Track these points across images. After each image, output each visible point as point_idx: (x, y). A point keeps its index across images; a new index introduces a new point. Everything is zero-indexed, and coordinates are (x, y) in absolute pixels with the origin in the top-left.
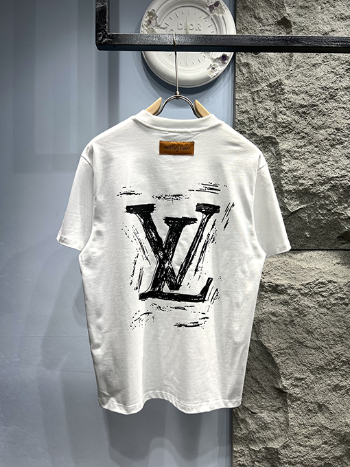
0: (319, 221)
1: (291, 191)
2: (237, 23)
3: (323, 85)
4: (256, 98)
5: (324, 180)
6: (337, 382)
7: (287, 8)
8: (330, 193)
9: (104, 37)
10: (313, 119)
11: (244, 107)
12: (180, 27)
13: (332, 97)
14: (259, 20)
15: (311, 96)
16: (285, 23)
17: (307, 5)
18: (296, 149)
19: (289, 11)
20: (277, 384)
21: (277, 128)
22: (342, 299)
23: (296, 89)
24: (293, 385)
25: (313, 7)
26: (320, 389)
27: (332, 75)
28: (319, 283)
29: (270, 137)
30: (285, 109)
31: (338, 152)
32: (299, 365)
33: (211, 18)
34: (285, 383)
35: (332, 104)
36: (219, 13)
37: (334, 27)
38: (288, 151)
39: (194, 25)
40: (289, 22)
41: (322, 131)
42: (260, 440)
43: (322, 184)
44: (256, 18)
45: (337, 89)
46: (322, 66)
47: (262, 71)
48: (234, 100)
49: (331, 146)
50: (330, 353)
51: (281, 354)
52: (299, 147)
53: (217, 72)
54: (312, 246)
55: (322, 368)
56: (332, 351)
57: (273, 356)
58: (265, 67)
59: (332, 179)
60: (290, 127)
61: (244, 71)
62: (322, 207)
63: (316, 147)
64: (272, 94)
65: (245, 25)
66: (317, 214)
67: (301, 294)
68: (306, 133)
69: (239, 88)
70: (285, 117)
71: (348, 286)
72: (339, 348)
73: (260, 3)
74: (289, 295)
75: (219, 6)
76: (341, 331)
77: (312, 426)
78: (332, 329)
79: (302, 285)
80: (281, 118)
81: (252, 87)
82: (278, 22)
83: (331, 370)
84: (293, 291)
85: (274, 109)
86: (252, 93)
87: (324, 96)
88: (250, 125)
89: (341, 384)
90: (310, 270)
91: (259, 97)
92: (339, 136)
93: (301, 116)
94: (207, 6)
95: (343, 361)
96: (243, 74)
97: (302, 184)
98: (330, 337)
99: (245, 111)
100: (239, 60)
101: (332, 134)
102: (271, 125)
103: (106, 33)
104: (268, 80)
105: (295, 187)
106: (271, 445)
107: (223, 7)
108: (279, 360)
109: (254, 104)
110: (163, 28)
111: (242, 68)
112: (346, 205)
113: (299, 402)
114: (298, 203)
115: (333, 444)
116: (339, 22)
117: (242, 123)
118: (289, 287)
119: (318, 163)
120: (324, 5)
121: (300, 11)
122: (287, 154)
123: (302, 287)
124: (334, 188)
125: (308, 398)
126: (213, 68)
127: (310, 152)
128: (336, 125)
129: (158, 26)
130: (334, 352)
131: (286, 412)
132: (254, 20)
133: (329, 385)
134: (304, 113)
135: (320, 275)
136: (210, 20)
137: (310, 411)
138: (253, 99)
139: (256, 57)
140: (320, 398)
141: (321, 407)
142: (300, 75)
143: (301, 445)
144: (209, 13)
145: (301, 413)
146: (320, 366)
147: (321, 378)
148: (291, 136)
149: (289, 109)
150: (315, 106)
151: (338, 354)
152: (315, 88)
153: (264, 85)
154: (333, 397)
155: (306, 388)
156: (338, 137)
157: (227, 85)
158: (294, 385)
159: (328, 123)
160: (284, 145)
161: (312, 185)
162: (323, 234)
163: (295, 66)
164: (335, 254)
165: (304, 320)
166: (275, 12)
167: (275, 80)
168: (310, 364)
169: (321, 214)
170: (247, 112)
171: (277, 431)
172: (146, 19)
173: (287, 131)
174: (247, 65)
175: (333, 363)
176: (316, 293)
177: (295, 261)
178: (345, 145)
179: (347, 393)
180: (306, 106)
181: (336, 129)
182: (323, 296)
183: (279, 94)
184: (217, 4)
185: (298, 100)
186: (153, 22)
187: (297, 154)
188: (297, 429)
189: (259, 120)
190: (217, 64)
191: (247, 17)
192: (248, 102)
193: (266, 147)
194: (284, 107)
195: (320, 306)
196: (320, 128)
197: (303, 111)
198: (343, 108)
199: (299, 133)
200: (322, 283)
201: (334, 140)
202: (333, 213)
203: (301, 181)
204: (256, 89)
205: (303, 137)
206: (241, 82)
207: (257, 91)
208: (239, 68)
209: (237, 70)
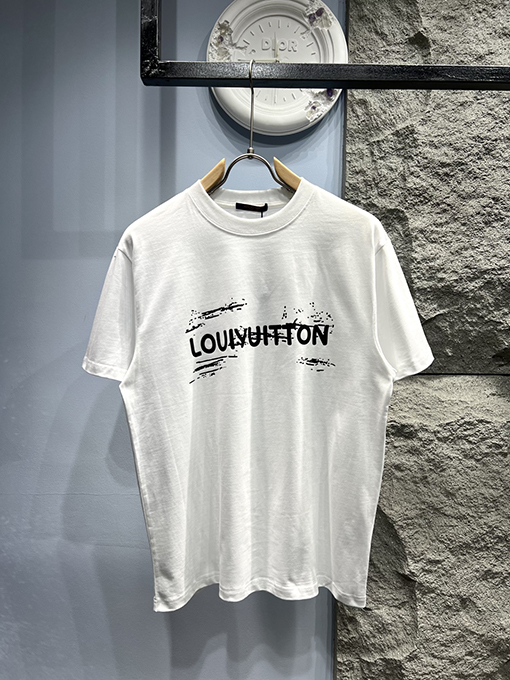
0: (466, 333)
1: (426, 289)
2: (350, 40)
3: (475, 134)
4: (376, 152)
5: (474, 274)
6: (489, 567)
7: (424, 19)
8: (482, 293)
9: (153, 67)
10: (459, 183)
11: (358, 165)
12: (266, 46)
13: (488, 151)
14: (383, 36)
15: (457, 150)
16: (420, 41)
17: (453, 14)
18: (434, 228)
19: (426, 24)
20: (402, 568)
21: (406, 197)
22: (498, 446)
23: (435, 140)
24: (424, 570)
25: (461, 18)
26: (463, 577)
27: (488, 119)
28: (465, 423)
29: (395, 210)
30: (418, 169)
31: (495, 232)
32: (433, 541)
33: (312, 34)
34: (412, 567)
35: (488, 162)
36: (323, 26)
37: (493, 48)
38: (422, 231)
39: (287, 43)
40: (426, 39)
41: (472, 202)
42: (375, 648)
43: (471, 280)
44: (377, 33)
45: (496, 140)
46: (473, 106)
47: (385, 112)
48: (344, 153)
49: (486, 223)
50: (479, 525)
51: (408, 525)
52: (437, 225)
53: (319, 113)
54: (456, 368)
55: (467, 546)
56: (482, 521)
57: (396, 527)
58: (390, 106)
59: (486, 272)
60: (426, 195)
61: (360, 111)
62: (470, 312)
63: (464, 225)
64: (400, 146)
65: (362, 44)
66: (463, 323)
67: (438, 438)
68: (449, 205)
69: (351, 136)
70: (418, 180)
71: (507, 429)
72: (492, 518)
73: (383, 11)
74: (420, 439)
75: (324, 15)
76: (495, 493)
77: (451, 629)
78: (483, 490)
79: (440, 426)
80: (412, 182)
81: (371, 135)
82: (410, 39)
83: (480, 550)
84: (427, 435)
85: (402, 169)
86: (370, 144)
87: (476, 150)
88: (367, 191)
89: (495, 570)
90: (452, 403)
91: (380, 150)
92: (497, 209)
93: (442, 180)
94: (305, 15)
95: (498, 537)
96: (358, 116)
97: (442, 279)
98: (480, 502)
99: (360, 171)
100: (352, 96)
101: (487, 206)
102: (398, 192)
103: (156, 61)
104: (393, 125)
105: (431, 283)
106: (390, 655)
107: (330, 17)
108: (405, 533)
109: (373, 161)
110: (241, 48)
111: (356, 108)
112: (506, 310)
113: (432, 595)
114: (435, 306)
115: (481, 656)
116: (500, 40)
117: (355, 188)
118: (421, 428)
119: (466, 249)
120: (478, 15)
121: (443, 24)
122: (420, 236)
123: (440, 429)
124: (489, 285)
125: (446, 589)
126: (314, 108)
127: (454, 233)
128: (494, 193)
129: (234, 45)
130: (485, 524)
131: (414, 609)
132: (375, 36)
133: (477, 571)
134: (446, 174)
135: (466, 411)
136: (311, 36)
137: (449, 607)
138: (372, 153)
140: (463, 590)
141: (465, 602)
142: (441, 119)
143: (435, 657)
144: (308, 25)
145: (435, 610)
146: (464, 543)
147: (466, 561)
148: (426, 208)
149: (425, 168)
150: (463, 164)
151: (490, 527)
152: (463, 137)
153: (387, 132)
154: (483, 587)
155: (443, 575)
156: (496, 211)
157: (333, 133)
158: (426, 571)
159: (481, 190)
160: (416, 222)
161: (456, 281)
162: (472, 352)
163: (433, 105)
164: (489, 380)
165: (442, 476)
166: (406, 24)
167: (404, 125)
168: (450, 540)
169: (469, 323)
170: (362, 172)
171: (401, 636)
172: (215, 34)
173: (421, 202)
174: (363, 103)
175: (483, 540)
176: (460, 438)
177: (431, 391)
178: (506, 222)
179: (504, 582)
180: (449, 165)
181: (493, 199)
182: (470, 442)
183: (410, 147)
184: (320, 12)
185: (437, 155)
186: (227, 39)
187: (434, 236)
188: (429, 634)
189: (380, 185)
190: (320, 101)
191: (364, 32)
192: (365, 158)
193: (389, 225)
194: (417, 166)
195: (465, 456)
196: (470, 197)
197: (444, 172)
198: (505, 167)
199: (438, 204)
200: (469, 423)
201: (489, 214)
202: (487, 322)
203: (440, 275)
204: (376, 139)
205: (445, 211)
206: (355, 128)
207: (378, 141)
208: (352, 107)
209: (349, 109)
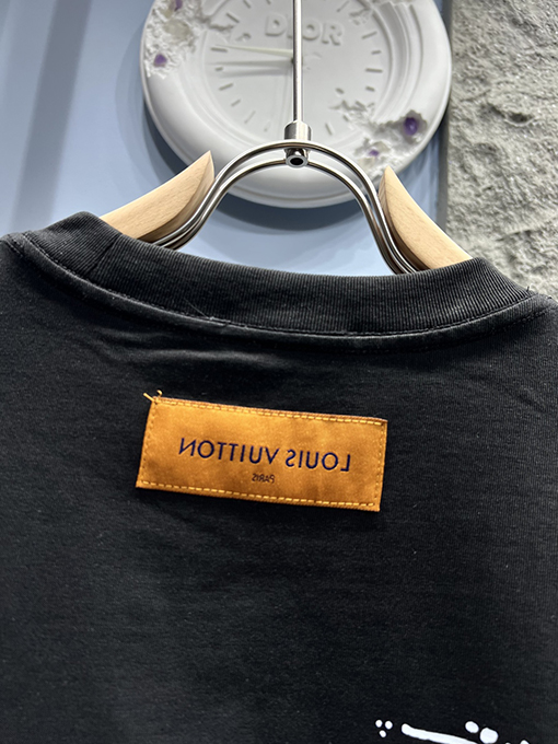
2: (454, 33)
4: (522, 256)
12: (274, 29)
14: (527, 27)
33: (375, 17)
44: (515, 22)
47: (542, 171)
65: (482, 41)
69: (460, 220)
81: (507, 220)
86: (507, 239)
91: (534, 252)
96: (474, 179)
100: (462, 137)
109: (516, 276)
110: (221, 29)
111: (470, 160)
126: (375, 153)
129: (205, 20)
132: (508, 27)
136: (370, 21)
138: (511, 258)
139: (521, 130)
174: (489, 152)
190: (388, 142)
204: (522, 228)
206: (468, 202)
207: (528, 233)
208: (460, 159)
209: (453, 165)
